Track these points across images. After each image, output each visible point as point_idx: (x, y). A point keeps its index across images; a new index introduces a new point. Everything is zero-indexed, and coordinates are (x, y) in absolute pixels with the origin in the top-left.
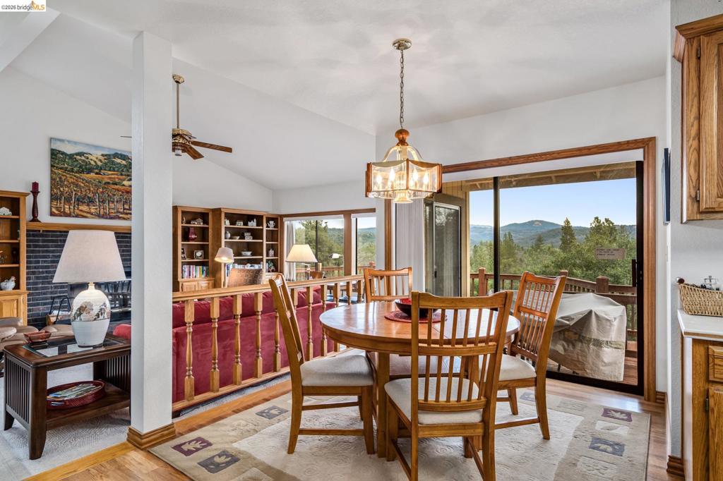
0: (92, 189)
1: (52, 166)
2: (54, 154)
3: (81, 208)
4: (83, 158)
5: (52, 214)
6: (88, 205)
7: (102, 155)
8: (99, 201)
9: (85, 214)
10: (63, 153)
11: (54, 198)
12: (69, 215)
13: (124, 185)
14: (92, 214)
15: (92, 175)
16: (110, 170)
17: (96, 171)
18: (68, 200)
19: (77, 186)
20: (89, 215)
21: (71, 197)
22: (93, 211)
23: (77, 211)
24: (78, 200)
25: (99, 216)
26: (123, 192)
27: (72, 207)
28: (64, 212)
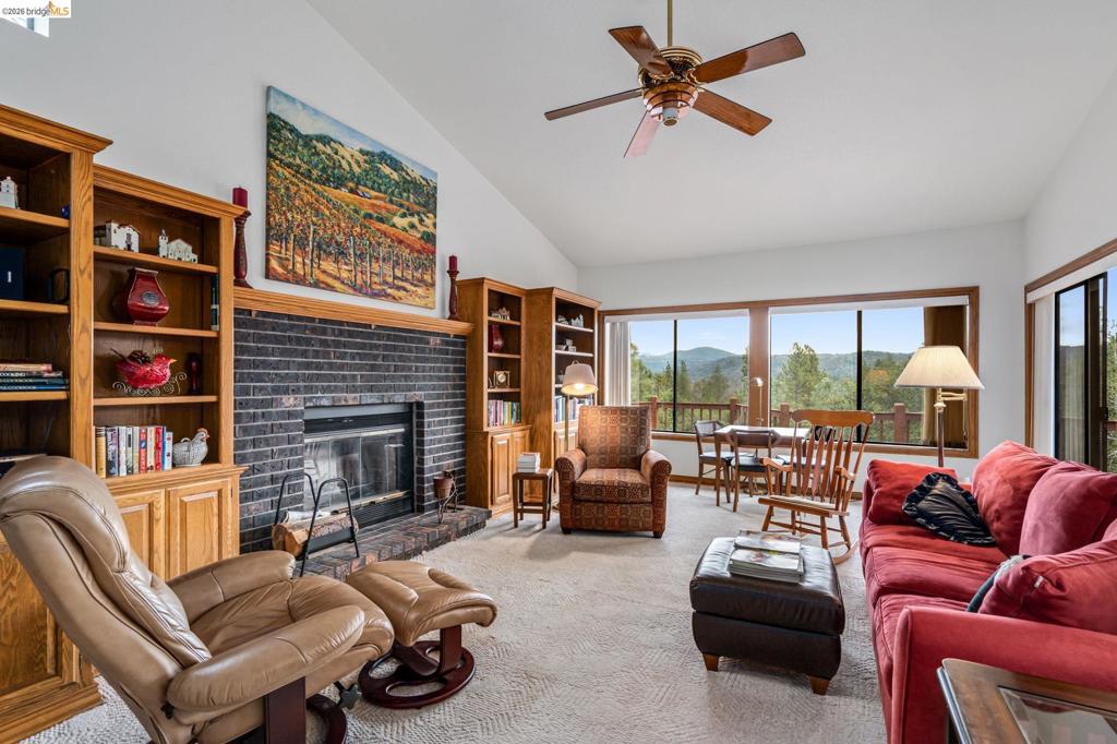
0: (343, 225)
1: (270, 155)
2: (275, 127)
3: (324, 265)
4: (329, 151)
5: (269, 274)
6: (336, 261)
7: (361, 151)
8: (355, 254)
9: (330, 281)
10: (292, 130)
11: (272, 234)
12: (300, 281)
13: (394, 226)
14: (343, 282)
15: (344, 192)
16: (373, 189)
17: (351, 185)
18: (301, 244)
19: (318, 212)
20: (337, 284)
21: (307, 239)
22: (344, 275)
23: (316, 272)
24: (319, 247)
25: (357, 289)
26: (392, 241)
27: (308, 262)
28: (293, 271)
